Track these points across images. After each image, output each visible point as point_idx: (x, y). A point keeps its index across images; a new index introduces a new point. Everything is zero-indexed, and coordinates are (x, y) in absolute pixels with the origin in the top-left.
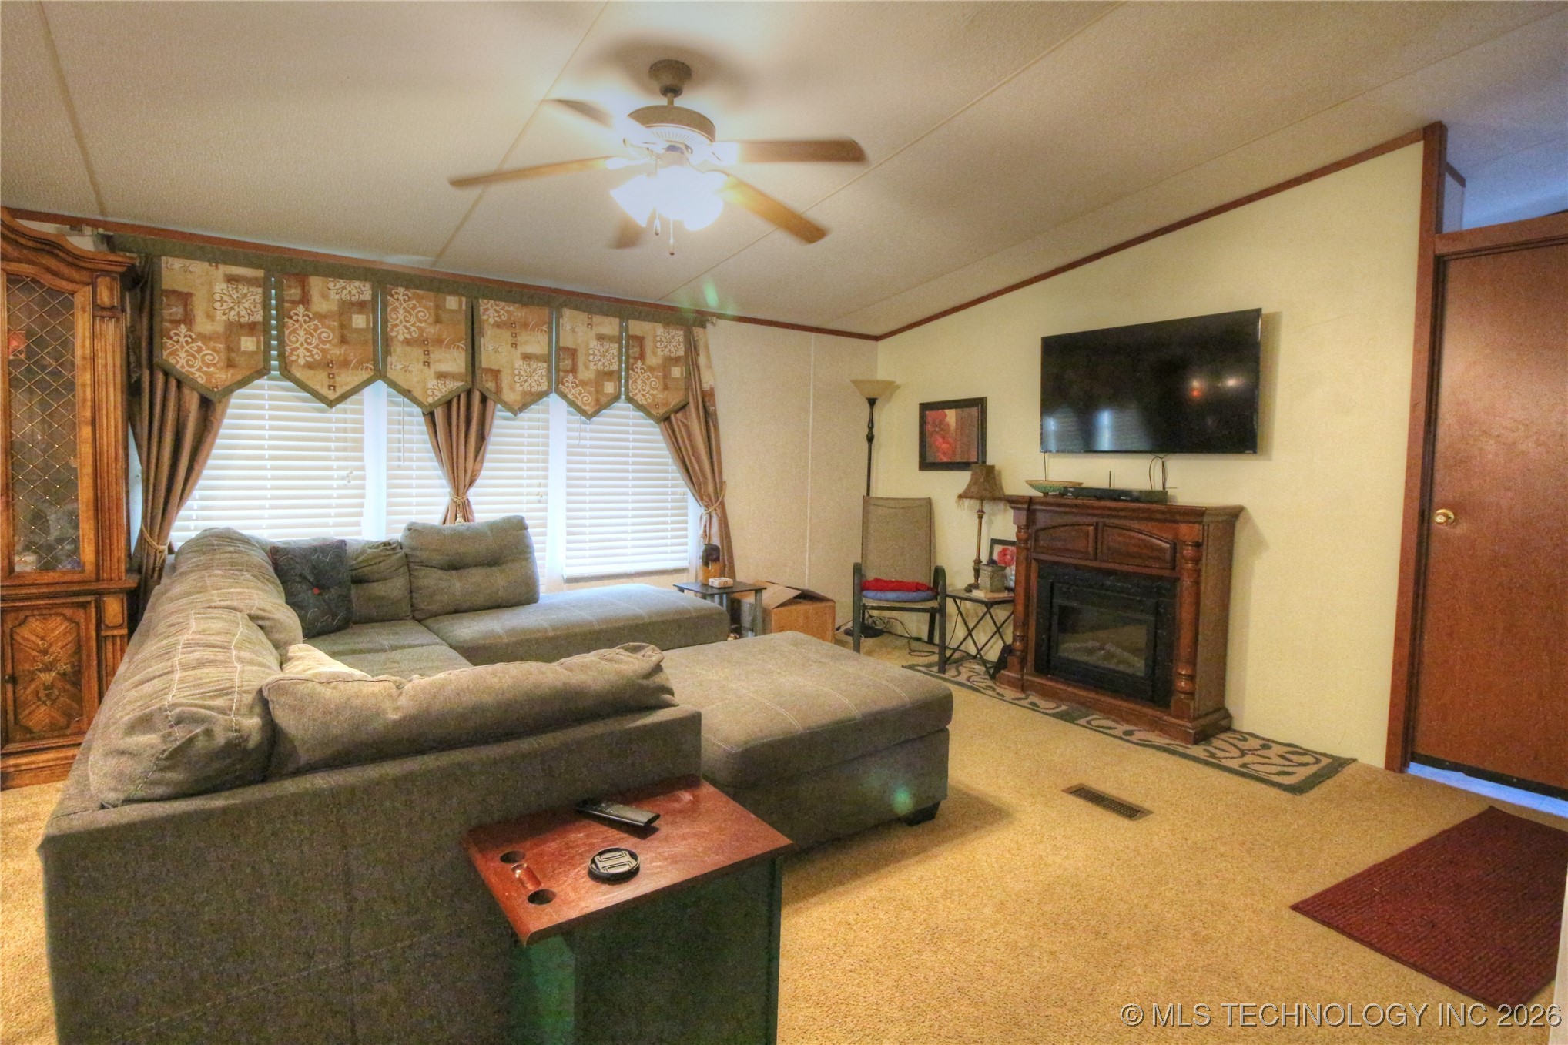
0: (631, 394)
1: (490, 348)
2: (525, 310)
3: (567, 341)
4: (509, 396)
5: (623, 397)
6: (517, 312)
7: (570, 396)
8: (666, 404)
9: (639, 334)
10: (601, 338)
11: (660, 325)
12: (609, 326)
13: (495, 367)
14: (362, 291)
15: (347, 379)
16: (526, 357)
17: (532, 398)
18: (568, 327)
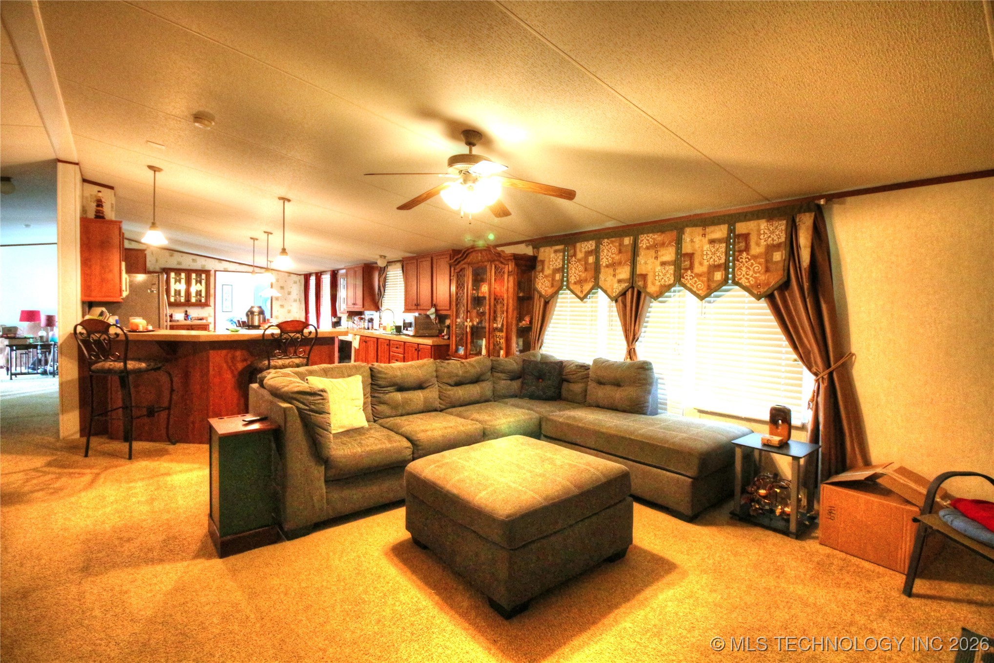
0: (736, 279)
1: (643, 262)
2: (663, 235)
3: (687, 248)
4: (652, 289)
5: (730, 282)
6: (658, 237)
7: (689, 285)
8: (768, 284)
9: (744, 231)
10: (712, 242)
11: (764, 221)
12: (720, 232)
13: (644, 272)
14: (591, 245)
15: (587, 287)
16: (663, 264)
17: (666, 288)
18: (688, 240)
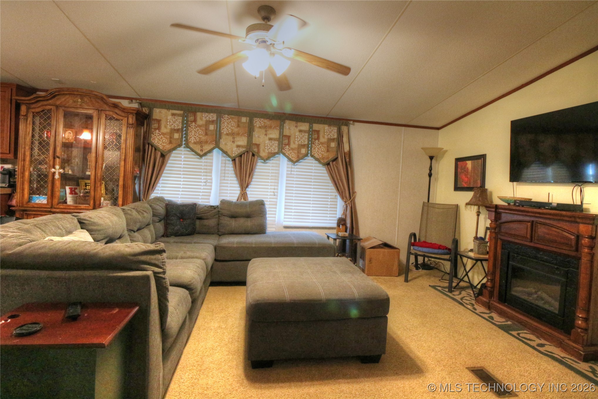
0: (312, 154)
1: (257, 136)
2: (271, 121)
3: (286, 132)
4: (263, 154)
5: (309, 155)
6: (267, 122)
7: (287, 154)
8: (328, 158)
9: (317, 129)
10: (301, 131)
11: (327, 125)
12: (305, 126)
13: (258, 143)
14: (213, 117)
15: (207, 148)
16: (270, 139)
17: (271, 155)
18: (287, 127)
